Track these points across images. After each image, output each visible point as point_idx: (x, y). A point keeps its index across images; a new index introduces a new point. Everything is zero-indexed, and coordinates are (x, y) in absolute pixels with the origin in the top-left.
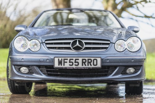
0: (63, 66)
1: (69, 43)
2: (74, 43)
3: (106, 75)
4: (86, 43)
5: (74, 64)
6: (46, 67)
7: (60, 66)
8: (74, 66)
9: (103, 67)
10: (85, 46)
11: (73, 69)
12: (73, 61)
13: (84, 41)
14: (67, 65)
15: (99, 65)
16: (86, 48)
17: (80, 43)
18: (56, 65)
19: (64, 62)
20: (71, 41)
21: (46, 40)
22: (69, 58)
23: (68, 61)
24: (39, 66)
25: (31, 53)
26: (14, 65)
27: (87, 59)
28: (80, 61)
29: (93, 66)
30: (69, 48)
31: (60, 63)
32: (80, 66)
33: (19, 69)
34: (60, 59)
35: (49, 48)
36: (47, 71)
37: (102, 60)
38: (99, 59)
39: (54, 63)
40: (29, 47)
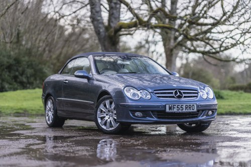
0: (172, 111)
1: (172, 93)
2: (176, 93)
3: (197, 117)
4: (184, 93)
5: (180, 109)
6: (158, 111)
7: (170, 111)
8: (180, 111)
9: (198, 111)
10: (184, 95)
11: (180, 113)
12: (180, 107)
13: (182, 91)
14: (175, 110)
15: (195, 110)
16: (185, 97)
17: (180, 92)
18: (168, 110)
19: (173, 108)
20: (174, 92)
21: (155, 91)
22: (177, 105)
23: (176, 107)
24: (152, 111)
25: (145, 101)
26: (131, 111)
27: (188, 105)
28: (184, 107)
29: (192, 110)
30: (173, 97)
31: (170, 108)
32: (184, 110)
33: (134, 114)
34: (170, 105)
35: (158, 97)
36: (158, 115)
37: (197, 105)
38: (195, 105)
39: (165, 108)
40: (140, 96)
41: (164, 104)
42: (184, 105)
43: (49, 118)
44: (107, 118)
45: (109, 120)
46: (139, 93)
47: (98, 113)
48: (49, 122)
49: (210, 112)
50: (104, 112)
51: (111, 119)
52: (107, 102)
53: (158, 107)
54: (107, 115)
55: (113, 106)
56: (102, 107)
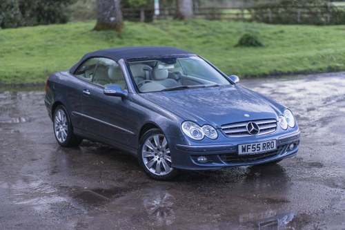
0: (246, 153)
1: (244, 127)
2: (250, 126)
3: (276, 155)
4: (260, 125)
5: (256, 149)
6: (227, 154)
7: (244, 153)
8: (256, 152)
9: (278, 147)
10: (260, 128)
11: (256, 154)
13: (257, 123)
14: (250, 151)
15: (275, 148)
16: (261, 130)
17: (255, 125)
18: (240, 152)
19: (248, 149)
20: (246, 125)
21: (222, 126)
22: (252, 145)
23: (251, 147)
24: (220, 155)
25: (211, 142)
26: (192, 156)
27: (266, 142)
28: (261, 146)
29: (271, 149)
30: (246, 133)
31: (244, 150)
32: (261, 150)
33: (196, 159)
34: (244, 146)
35: (227, 134)
36: (227, 159)
37: (277, 141)
38: (275, 142)
39: (237, 150)
40: (203, 134)
41: (235, 144)
42: (262, 143)
43: (60, 134)
44: (156, 159)
45: (159, 162)
46: (201, 130)
47: (144, 151)
48: (60, 140)
49: (292, 146)
50: (152, 151)
51: (162, 160)
52: (156, 138)
53: (228, 148)
54: (156, 154)
55: (165, 143)
56: (148, 144)
